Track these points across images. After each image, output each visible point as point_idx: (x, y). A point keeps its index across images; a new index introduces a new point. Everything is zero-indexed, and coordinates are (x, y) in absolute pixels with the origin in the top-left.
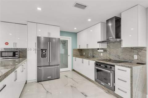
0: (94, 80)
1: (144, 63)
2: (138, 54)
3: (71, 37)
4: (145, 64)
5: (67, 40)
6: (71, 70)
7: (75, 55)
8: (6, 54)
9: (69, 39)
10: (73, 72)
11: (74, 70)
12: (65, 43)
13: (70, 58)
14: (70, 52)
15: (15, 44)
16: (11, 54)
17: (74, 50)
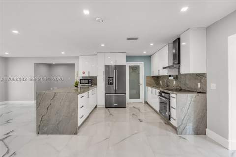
0: (158, 110)
1: (204, 91)
2: (200, 82)
3: (143, 62)
4: (205, 93)
5: (139, 66)
6: (143, 103)
7: (148, 84)
8: (83, 81)
9: (141, 64)
10: (146, 104)
11: (146, 103)
12: (135, 69)
13: (142, 88)
14: (142, 81)
15: (89, 73)
16: (87, 81)
17: (147, 77)
